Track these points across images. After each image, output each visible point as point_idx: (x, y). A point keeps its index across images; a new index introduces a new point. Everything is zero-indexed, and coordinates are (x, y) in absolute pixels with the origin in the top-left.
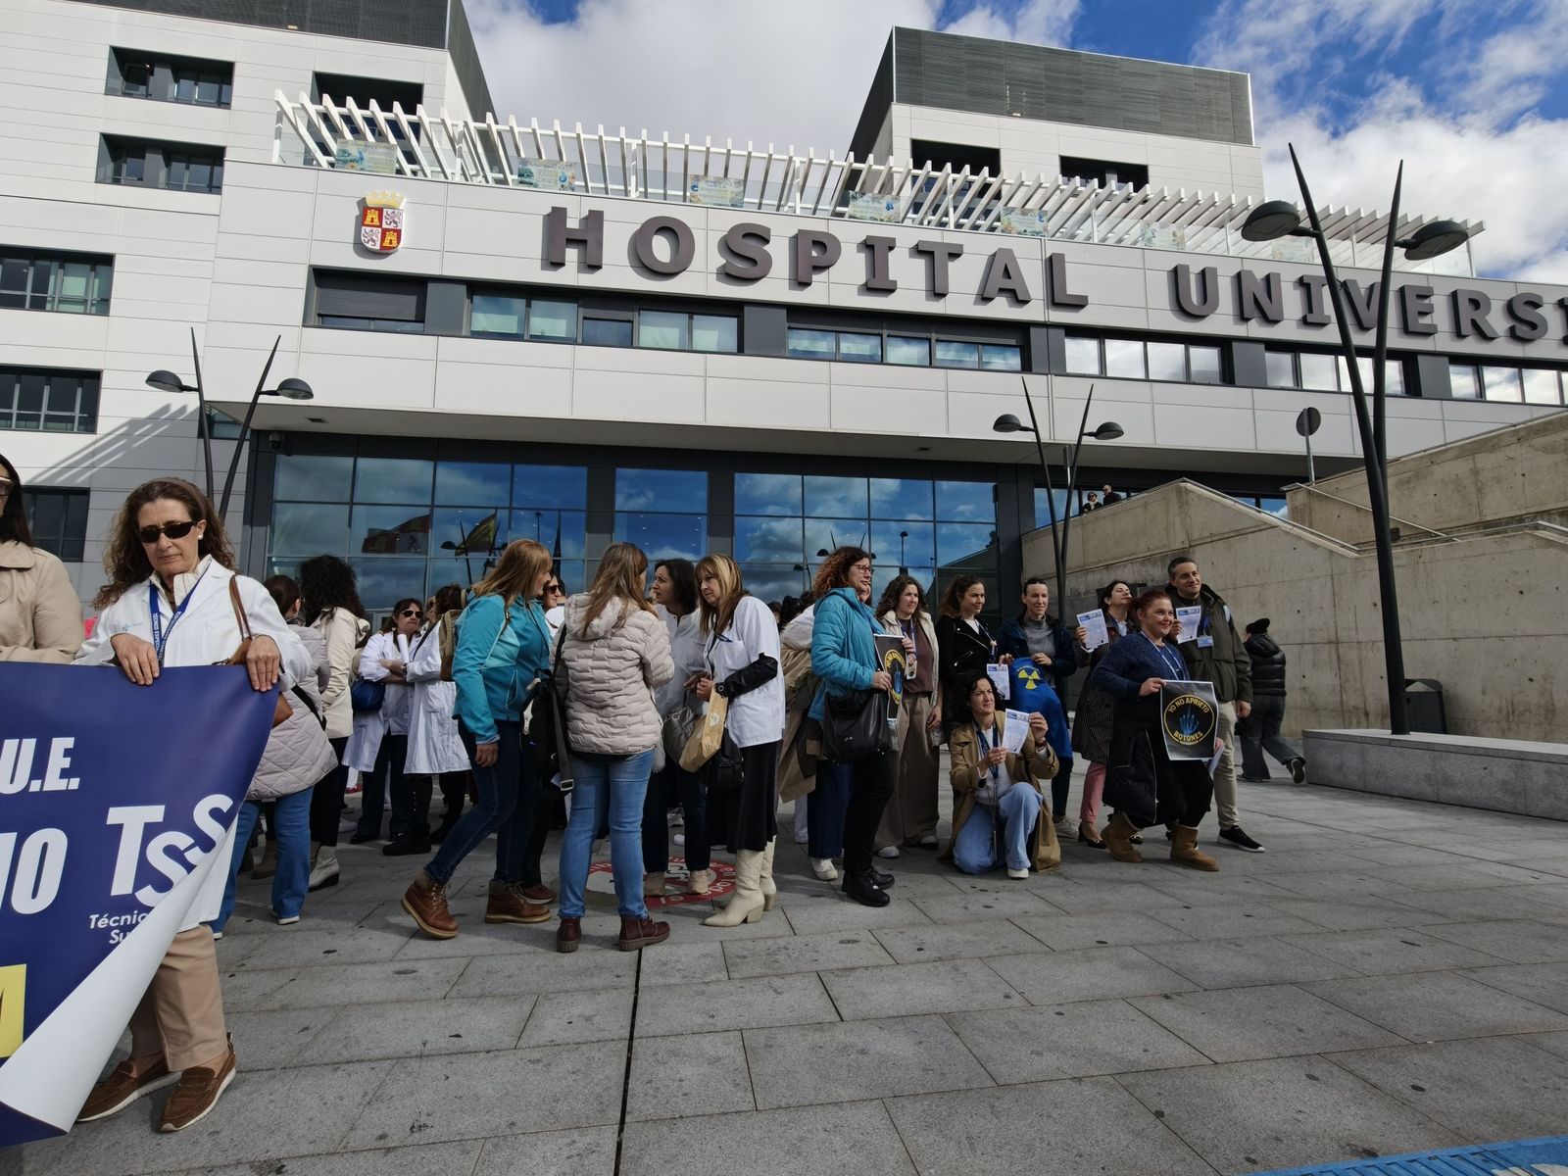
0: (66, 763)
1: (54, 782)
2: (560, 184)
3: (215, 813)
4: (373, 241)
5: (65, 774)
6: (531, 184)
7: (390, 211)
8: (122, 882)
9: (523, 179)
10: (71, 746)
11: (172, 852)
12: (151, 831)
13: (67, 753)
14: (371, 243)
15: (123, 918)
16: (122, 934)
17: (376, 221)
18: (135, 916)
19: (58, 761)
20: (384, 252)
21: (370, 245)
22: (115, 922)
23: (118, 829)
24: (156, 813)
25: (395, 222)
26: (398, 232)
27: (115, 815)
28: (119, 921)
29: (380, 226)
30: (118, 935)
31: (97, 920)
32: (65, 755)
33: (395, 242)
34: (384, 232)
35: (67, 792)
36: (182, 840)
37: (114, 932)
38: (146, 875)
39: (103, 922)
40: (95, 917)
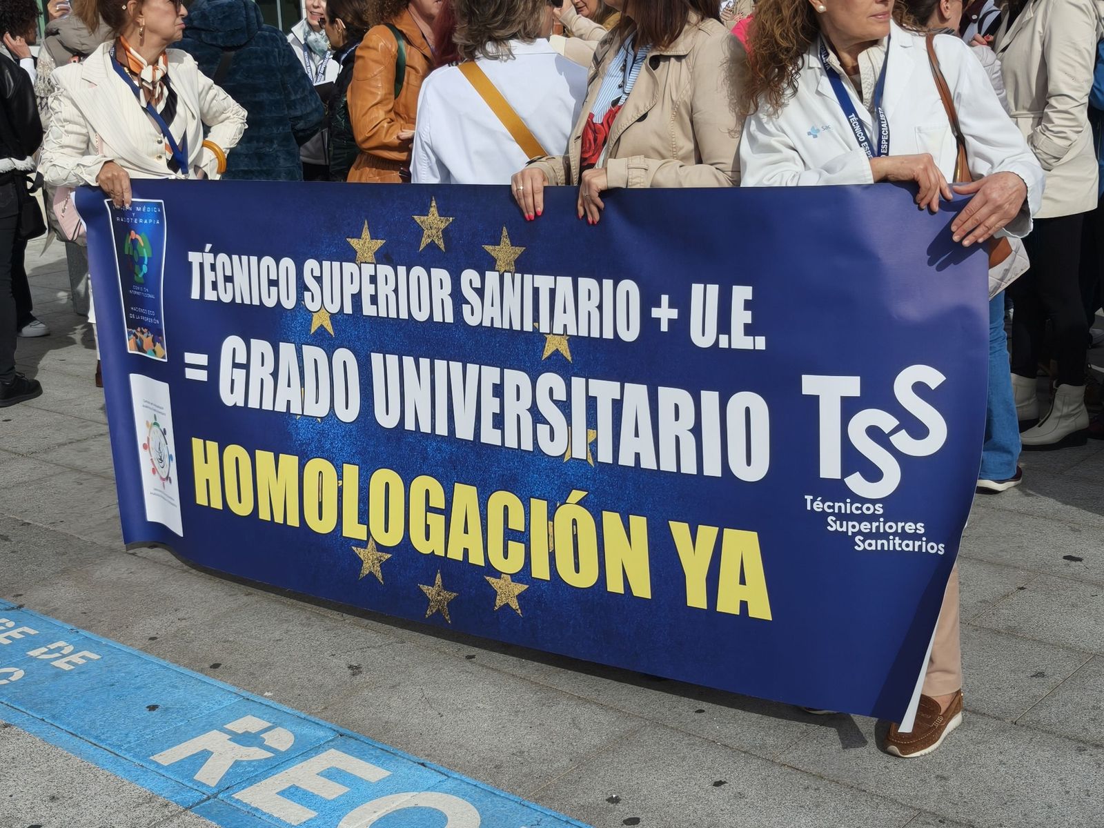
0: (747, 317)
1: (740, 341)
3: (920, 389)
5: (749, 330)
8: (830, 466)
10: (750, 298)
11: (875, 433)
12: (849, 407)
13: (748, 305)
15: (837, 505)
16: (838, 522)
18: (848, 505)
19: (741, 317)
22: (829, 507)
23: (815, 400)
24: (851, 386)
27: (811, 384)
28: (833, 507)
30: (835, 522)
31: (812, 501)
32: (746, 309)
35: (754, 352)
36: (886, 421)
37: (830, 519)
38: (853, 460)
39: (818, 506)
40: (809, 498)
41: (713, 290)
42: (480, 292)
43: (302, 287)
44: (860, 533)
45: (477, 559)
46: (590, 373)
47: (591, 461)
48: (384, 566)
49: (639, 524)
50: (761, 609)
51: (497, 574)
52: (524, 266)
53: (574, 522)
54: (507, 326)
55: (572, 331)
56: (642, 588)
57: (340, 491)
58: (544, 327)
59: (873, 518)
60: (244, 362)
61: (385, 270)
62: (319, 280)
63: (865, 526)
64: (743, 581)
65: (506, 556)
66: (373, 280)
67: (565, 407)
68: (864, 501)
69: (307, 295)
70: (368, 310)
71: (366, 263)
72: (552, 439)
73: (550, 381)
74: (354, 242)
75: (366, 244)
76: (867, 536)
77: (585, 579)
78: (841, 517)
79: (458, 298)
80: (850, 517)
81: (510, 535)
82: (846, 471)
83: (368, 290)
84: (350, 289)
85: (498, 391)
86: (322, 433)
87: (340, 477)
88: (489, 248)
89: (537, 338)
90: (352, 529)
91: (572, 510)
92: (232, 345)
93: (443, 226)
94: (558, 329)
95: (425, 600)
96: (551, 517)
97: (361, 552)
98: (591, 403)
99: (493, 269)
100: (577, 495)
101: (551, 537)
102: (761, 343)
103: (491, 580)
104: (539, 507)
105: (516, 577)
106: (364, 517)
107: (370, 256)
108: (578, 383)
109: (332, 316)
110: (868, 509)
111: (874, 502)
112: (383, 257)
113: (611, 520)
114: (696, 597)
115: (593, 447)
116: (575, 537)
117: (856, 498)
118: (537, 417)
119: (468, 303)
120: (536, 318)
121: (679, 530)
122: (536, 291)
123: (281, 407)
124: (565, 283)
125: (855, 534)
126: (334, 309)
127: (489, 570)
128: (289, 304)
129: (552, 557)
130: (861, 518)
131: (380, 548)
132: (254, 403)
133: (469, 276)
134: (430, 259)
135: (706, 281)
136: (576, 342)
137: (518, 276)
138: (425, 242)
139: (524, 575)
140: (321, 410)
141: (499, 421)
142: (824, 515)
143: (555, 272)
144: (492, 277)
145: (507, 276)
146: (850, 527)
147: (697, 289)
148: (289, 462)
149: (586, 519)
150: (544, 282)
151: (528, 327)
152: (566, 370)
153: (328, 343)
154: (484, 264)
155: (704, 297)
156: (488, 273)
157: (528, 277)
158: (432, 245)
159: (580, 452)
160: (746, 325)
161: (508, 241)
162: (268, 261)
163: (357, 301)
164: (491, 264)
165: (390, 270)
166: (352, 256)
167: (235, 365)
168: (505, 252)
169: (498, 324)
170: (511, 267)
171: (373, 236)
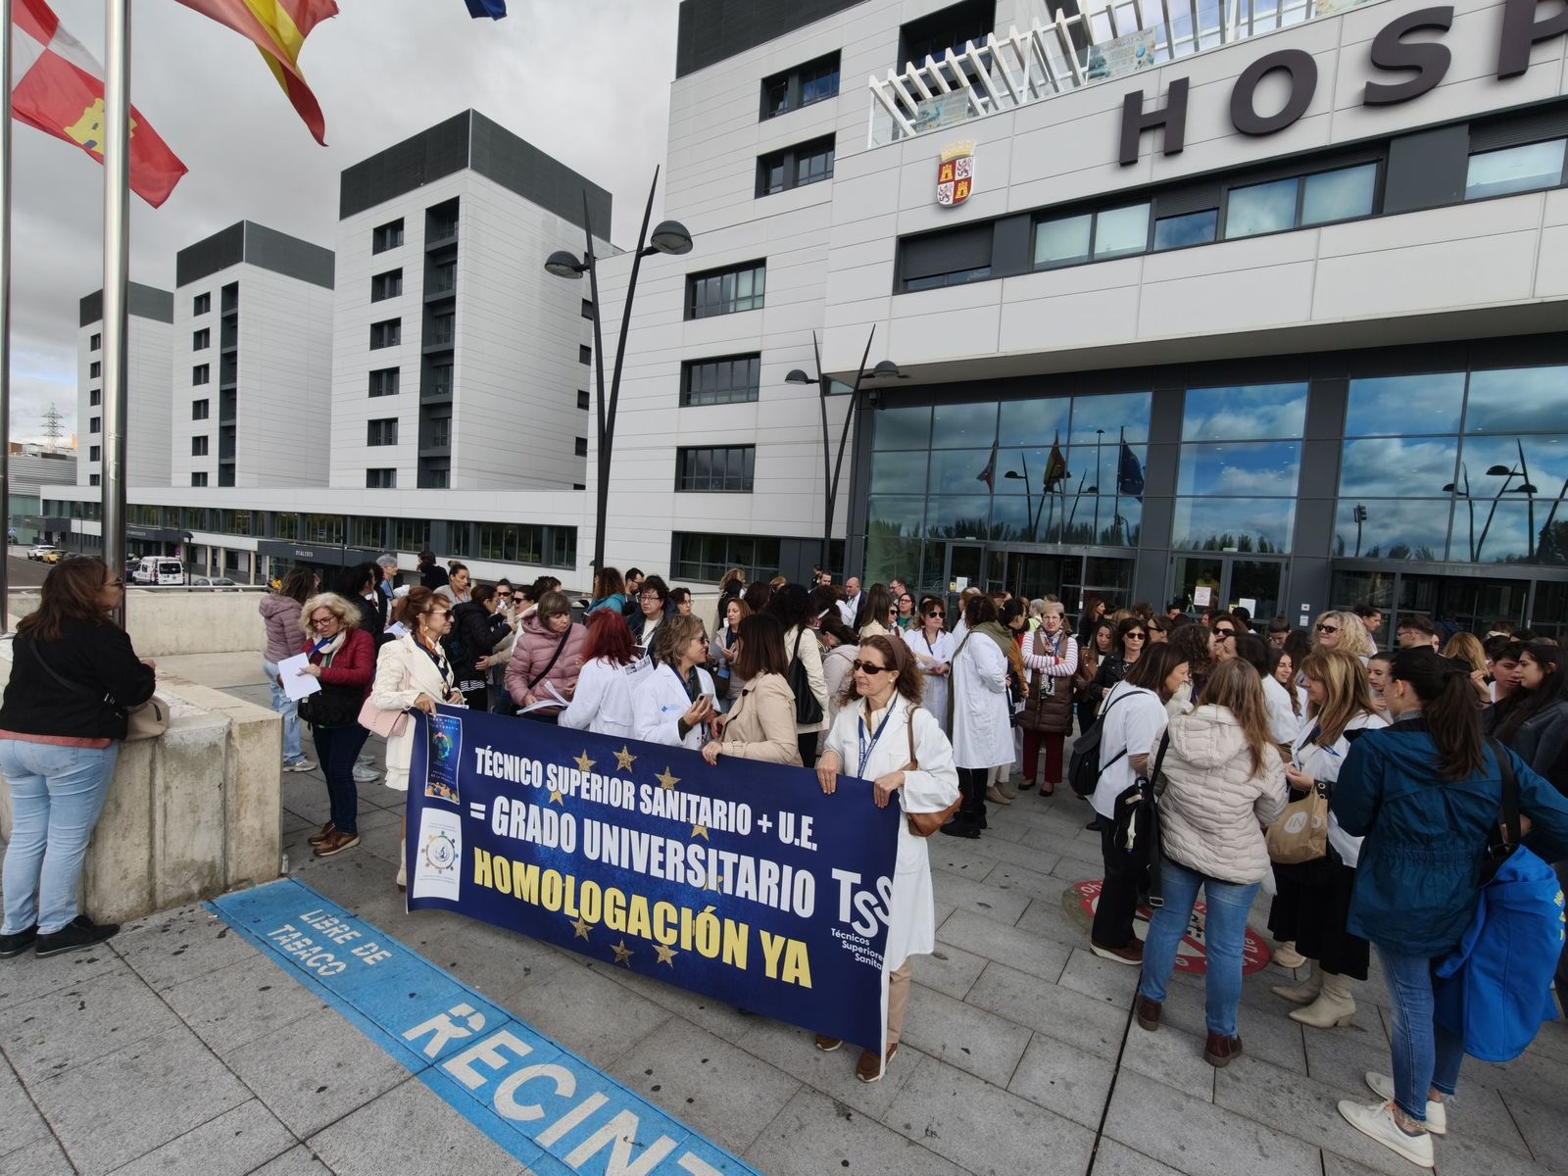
0: (810, 833)
1: (805, 844)
2: (1136, 60)
4: (947, 196)
5: (810, 839)
6: (1103, 74)
7: (962, 161)
8: (845, 915)
9: (1094, 72)
10: (811, 823)
11: (866, 903)
12: (855, 889)
13: (810, 827)
14: (946, 199)
15: (847, 936)
16: (848, 945)
17: (950, 175)
18: (853, 937)
19: (806, 832)
20: (959, 203)
21: (944, 203)
23: (838, 882)
24: (857, 878)
25: (966, 171)
26: (968, 180)
27: (837, 874)
28: (845, 937)
29: (953, 180)
30: (846, 945)
31: (835, 932)
33: (965, 192)
34: (957, 183)
35: (811, 850)
36: (873, 901)
37: (844, 942)
38: (855, 915)
39: (838, 935)
40: (834, 930)
41: (792, 816)
42: (652, 797)
43: (545, 778)
44: (858, 952)
45: (646, 935)
46: (719, 848)
47: (719, 892)
48: (589, 933)
49: (744, 928)
50: (806, 982)
51: (660, 945)
52: (679, 787)
53: (708, 922)
54: (668, 816)
55: (709, 825)
56: (742, 964)
57: (564, 889)
58: (693, 821)
59: (864, 946)
60: (508, 811)
61: (595, 777)
62: (556, 775)
63: (860, 949)
64: (797, 967)
65: (665, 935)
66: (589, 780)
67: (705, 863)
68: (861, 936)
69: (548, 782)
70: (584, 796)
71: (584, 771)
72: (696, 878)
73: (695, 848)
74: (577, 759)
75: (584, 761)
76: (861, 955)
77: (711, 953)
78: (850, 942)
79: (638, 798)
80: (853, 943)
81: (667, 925)
82: (853, 919)
83: (585, 786)
84: (575, 783)
85: (663, 850)
86: (554, 856)
87: (564, 881)
88: (658, 776)
89: (688, 827)
90: (570, 911)
91: (707, 915)
92: (500, 801)
93: (631, 760)
94: (701, 823)
95: (615, 954)
96: (694, 918)
97: (575, 924)
98: (720, 864)
99: (660, 787)
100: (710, 908)
101: (694, 928)
102: (815, 847)
103: (656, 947)
104: (687, 913)
105: (671, 947)
106: (577, 905)
107: (587, 768)
108: (712, 852)
109: (563, 796)
110: (862, 941)
111: (866, 938)
112: (594, 770)
113: (729, 924)
114: (771, 972)
115: (721, 885)
116: (708, 930)
117: (857, 934)
118: (687, 865)
119: (644, 802)
120: (688, 815)
121: (765, 936)
122: (688, 802)
123: (529, 839)
124: (705, 801)
125: (856, 952)
126: (565, 792)
127: (655, 941)
128: (537, 785)
129: (694, 939)
130: (859, 945)
131: (586, 923)
132: (513, 835)
133: (645, 788)
134: (623, 775)
136: (710, 831)
137: (677, 793)
138: (620, 767)
139: (676, 946)
140: (553, 844)
141: (662, 865)
142: (841, 939)
143: (701, 794)
144: (659, 791)
145: (669, 792)
146: (853, 948)
147: (783, 815)
148: (534, 870)
149: (715, 922)
150: (694, 798)
151: (683, 819)
152: (706, 845)
153: (559, 809)
154: (655, 783)
155: (787, 819)
156: (656, 788)
157: (683, 795)
158: (624, 769)
159: (713, 886)
160: (808, 837)
161: (669, 773)
162: (525, 760)
163: (578, 789)
164: (659, 784)
165: (598, 777)
166: (576, 766)
167: (502, 813)
168: (667, 779)
169: (662, 815)
170: (673, 788)
171: (589, 758)
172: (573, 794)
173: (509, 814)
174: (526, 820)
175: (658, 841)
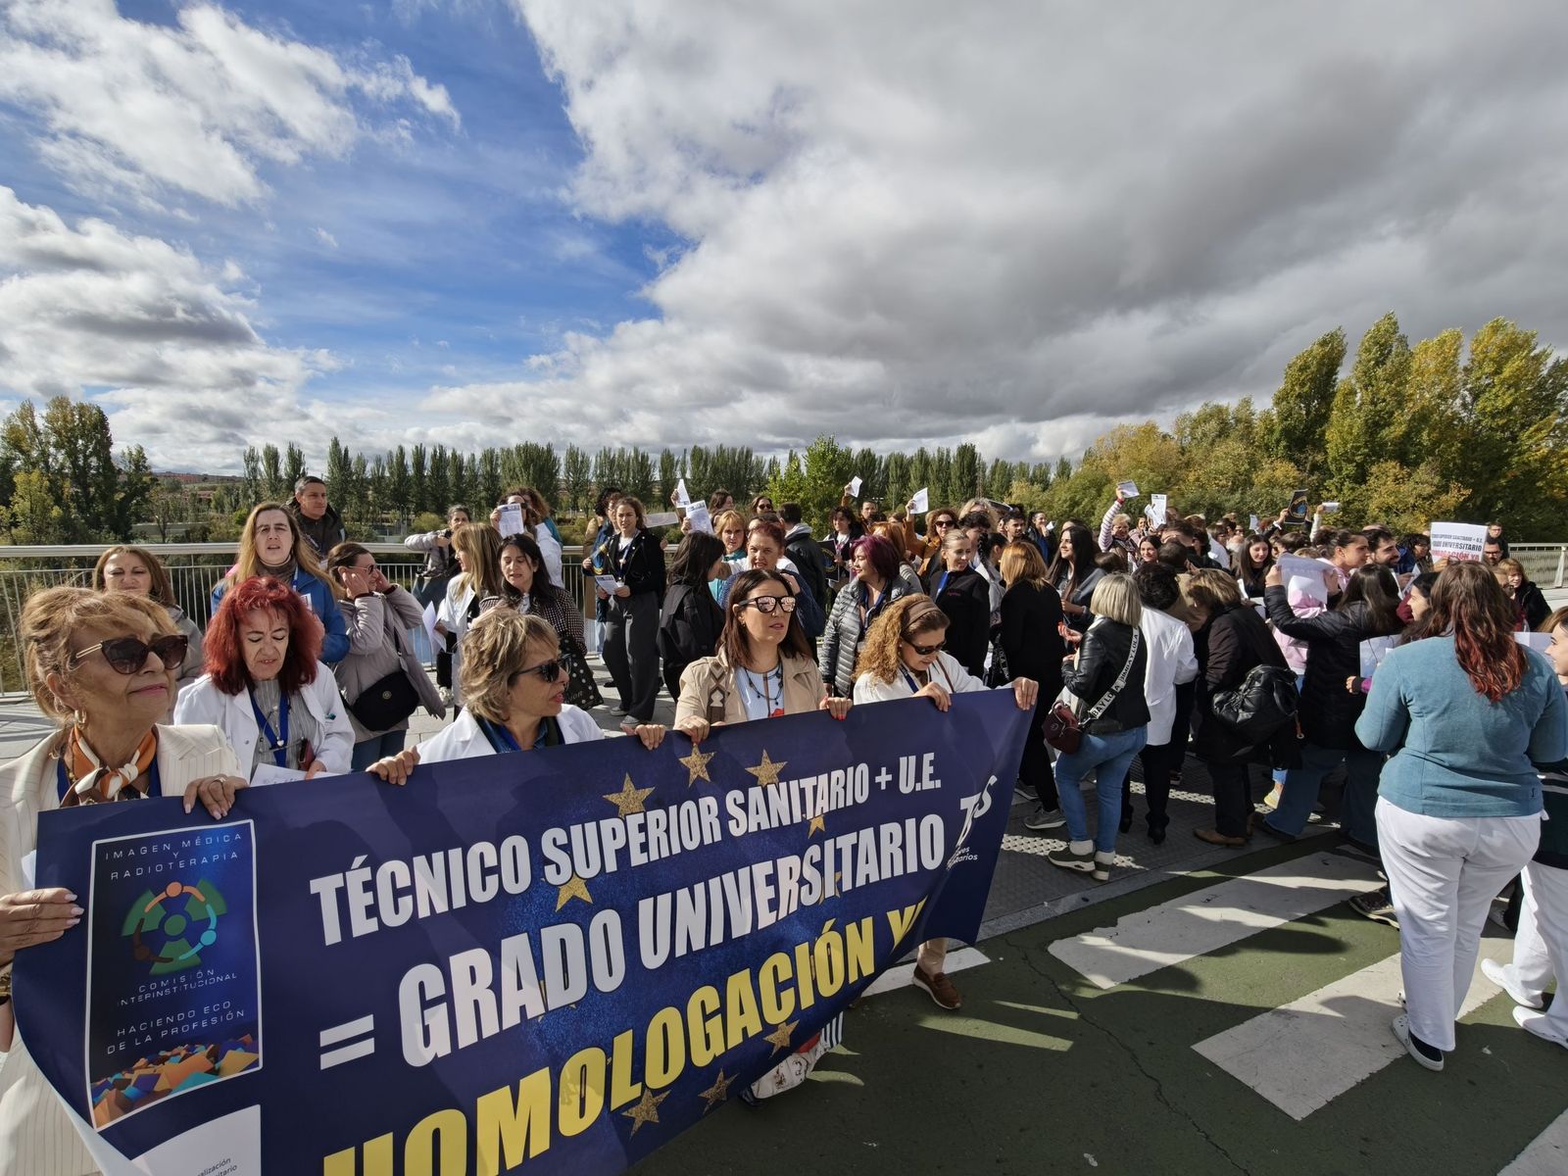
0: (931, 770)
1: (928, 784)
5: (932, 777)
10: (933, 758)
13: (932, 763)
19: (928, 770)
32: (930, 765)
35: (935, 790)
41: (913, 759)
42: (744, 807)
43: (540, 862)
46: (836, 834)
49: (867, 923)
52: (785, 776)
53: (828, 946)
54: (775, 824)
55: (826, 810)
58: (809, 815)
60: (442, 992)
61: (655, 815)
62: (567, 848)
66: (643, 828)
67: (821, 865)
69: (550, 870)
70: (635, 860)
71: (632, 813)
72: (811, 894)
73: (811, 853)
74: (614, 797)
75: (629, 795)
79: (724, 817)
83: (636, 838)
84: (611, 847)
85: (771, 880)
87: (610, 1056)
88: (750, 770)
89: (804, 825)
91: (826, 937)
92: (417, 978)
93: (707, 762)
94: (818, 813)
96: (811, 951)
98: (838, 854)
99: (755, 784)
100: (829, 924)
101: (813, 967)
102: (938, 784)
103: (770, 1037)
104: (802, 950)
106: (638, 1076)
107: (638, 805)
108: (828, 845)
109: (589, 881)
112: (650, 805)
113: (851, 930)
115: (839, 884)
118: (802, 884)
119: (733, 818)
120: (803, 810)
121: (893, 917)
122: (802, 792)
123: (512, 1021)
124: (822, 780)
126: (591, 873)
128: (518, 888)
131: (658, 1092)
132: (467, 1040)
133: (734, 796)
134: (699, 792)
135: (907, 755)
136: (827, 816)
137: (783, 786)
138: (691, 780)
140: (573, 995)
141: (773, 903)
143: (817, 773)
144: (755, 793)
145: (771, 789)
147: (903, 760)
148: (536, 1081)
150: (808, 783)
151: (797, 818)
152: (820, 838)
153: (582, 914)
154: (746, 783)
155: (908, 764)
156: (751, 789)
157: (794, 784)
158: (700, 781)
159: (830, 891)
160: (930, 775)
161: (768, 761)
163: (623, 854)
164: (754, 781)
165: (660, 813)
166: (613, 811)
167: (426, 1004)
168: (766, 770)
169: (765, 826)
170: (776, 780)
171: (638, 786)
172: (611, 866)
173: (448, 998)
174: (496, 986)
175: (763, 869)
